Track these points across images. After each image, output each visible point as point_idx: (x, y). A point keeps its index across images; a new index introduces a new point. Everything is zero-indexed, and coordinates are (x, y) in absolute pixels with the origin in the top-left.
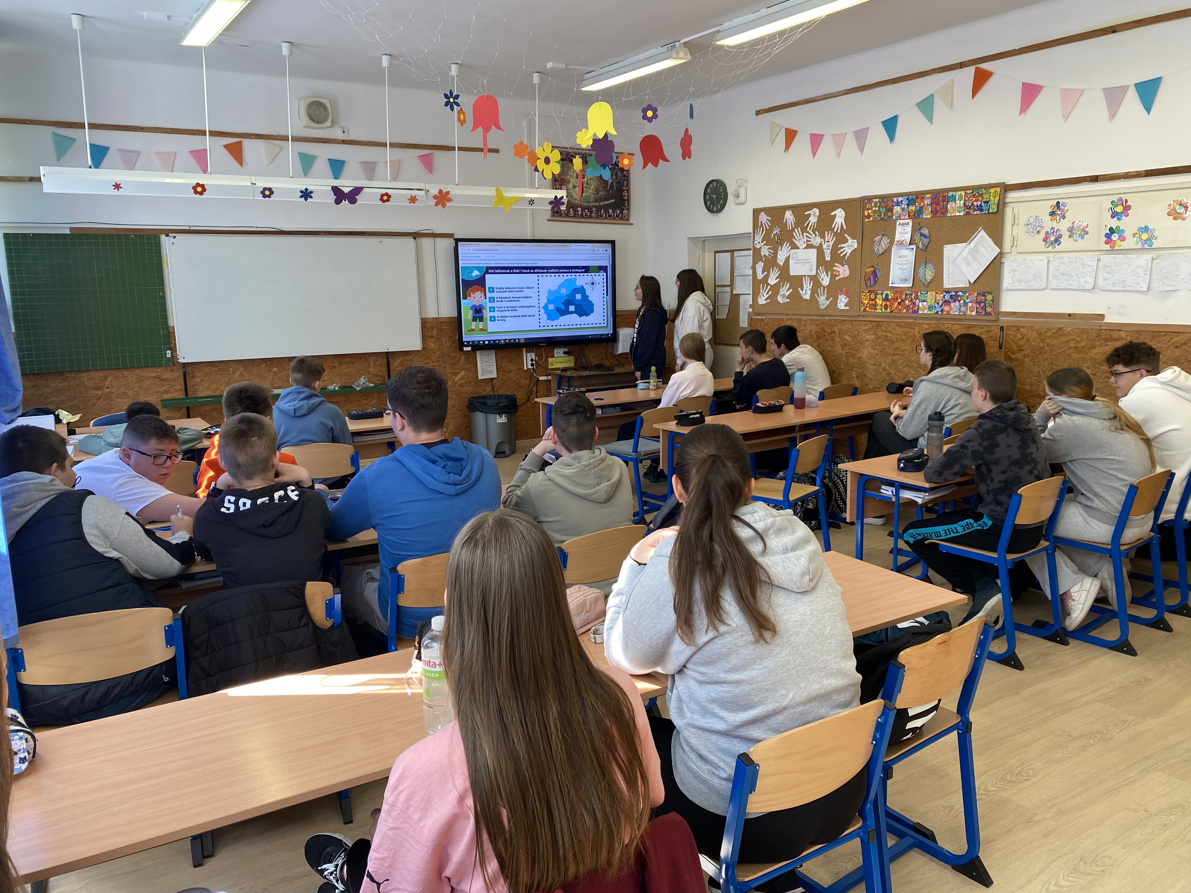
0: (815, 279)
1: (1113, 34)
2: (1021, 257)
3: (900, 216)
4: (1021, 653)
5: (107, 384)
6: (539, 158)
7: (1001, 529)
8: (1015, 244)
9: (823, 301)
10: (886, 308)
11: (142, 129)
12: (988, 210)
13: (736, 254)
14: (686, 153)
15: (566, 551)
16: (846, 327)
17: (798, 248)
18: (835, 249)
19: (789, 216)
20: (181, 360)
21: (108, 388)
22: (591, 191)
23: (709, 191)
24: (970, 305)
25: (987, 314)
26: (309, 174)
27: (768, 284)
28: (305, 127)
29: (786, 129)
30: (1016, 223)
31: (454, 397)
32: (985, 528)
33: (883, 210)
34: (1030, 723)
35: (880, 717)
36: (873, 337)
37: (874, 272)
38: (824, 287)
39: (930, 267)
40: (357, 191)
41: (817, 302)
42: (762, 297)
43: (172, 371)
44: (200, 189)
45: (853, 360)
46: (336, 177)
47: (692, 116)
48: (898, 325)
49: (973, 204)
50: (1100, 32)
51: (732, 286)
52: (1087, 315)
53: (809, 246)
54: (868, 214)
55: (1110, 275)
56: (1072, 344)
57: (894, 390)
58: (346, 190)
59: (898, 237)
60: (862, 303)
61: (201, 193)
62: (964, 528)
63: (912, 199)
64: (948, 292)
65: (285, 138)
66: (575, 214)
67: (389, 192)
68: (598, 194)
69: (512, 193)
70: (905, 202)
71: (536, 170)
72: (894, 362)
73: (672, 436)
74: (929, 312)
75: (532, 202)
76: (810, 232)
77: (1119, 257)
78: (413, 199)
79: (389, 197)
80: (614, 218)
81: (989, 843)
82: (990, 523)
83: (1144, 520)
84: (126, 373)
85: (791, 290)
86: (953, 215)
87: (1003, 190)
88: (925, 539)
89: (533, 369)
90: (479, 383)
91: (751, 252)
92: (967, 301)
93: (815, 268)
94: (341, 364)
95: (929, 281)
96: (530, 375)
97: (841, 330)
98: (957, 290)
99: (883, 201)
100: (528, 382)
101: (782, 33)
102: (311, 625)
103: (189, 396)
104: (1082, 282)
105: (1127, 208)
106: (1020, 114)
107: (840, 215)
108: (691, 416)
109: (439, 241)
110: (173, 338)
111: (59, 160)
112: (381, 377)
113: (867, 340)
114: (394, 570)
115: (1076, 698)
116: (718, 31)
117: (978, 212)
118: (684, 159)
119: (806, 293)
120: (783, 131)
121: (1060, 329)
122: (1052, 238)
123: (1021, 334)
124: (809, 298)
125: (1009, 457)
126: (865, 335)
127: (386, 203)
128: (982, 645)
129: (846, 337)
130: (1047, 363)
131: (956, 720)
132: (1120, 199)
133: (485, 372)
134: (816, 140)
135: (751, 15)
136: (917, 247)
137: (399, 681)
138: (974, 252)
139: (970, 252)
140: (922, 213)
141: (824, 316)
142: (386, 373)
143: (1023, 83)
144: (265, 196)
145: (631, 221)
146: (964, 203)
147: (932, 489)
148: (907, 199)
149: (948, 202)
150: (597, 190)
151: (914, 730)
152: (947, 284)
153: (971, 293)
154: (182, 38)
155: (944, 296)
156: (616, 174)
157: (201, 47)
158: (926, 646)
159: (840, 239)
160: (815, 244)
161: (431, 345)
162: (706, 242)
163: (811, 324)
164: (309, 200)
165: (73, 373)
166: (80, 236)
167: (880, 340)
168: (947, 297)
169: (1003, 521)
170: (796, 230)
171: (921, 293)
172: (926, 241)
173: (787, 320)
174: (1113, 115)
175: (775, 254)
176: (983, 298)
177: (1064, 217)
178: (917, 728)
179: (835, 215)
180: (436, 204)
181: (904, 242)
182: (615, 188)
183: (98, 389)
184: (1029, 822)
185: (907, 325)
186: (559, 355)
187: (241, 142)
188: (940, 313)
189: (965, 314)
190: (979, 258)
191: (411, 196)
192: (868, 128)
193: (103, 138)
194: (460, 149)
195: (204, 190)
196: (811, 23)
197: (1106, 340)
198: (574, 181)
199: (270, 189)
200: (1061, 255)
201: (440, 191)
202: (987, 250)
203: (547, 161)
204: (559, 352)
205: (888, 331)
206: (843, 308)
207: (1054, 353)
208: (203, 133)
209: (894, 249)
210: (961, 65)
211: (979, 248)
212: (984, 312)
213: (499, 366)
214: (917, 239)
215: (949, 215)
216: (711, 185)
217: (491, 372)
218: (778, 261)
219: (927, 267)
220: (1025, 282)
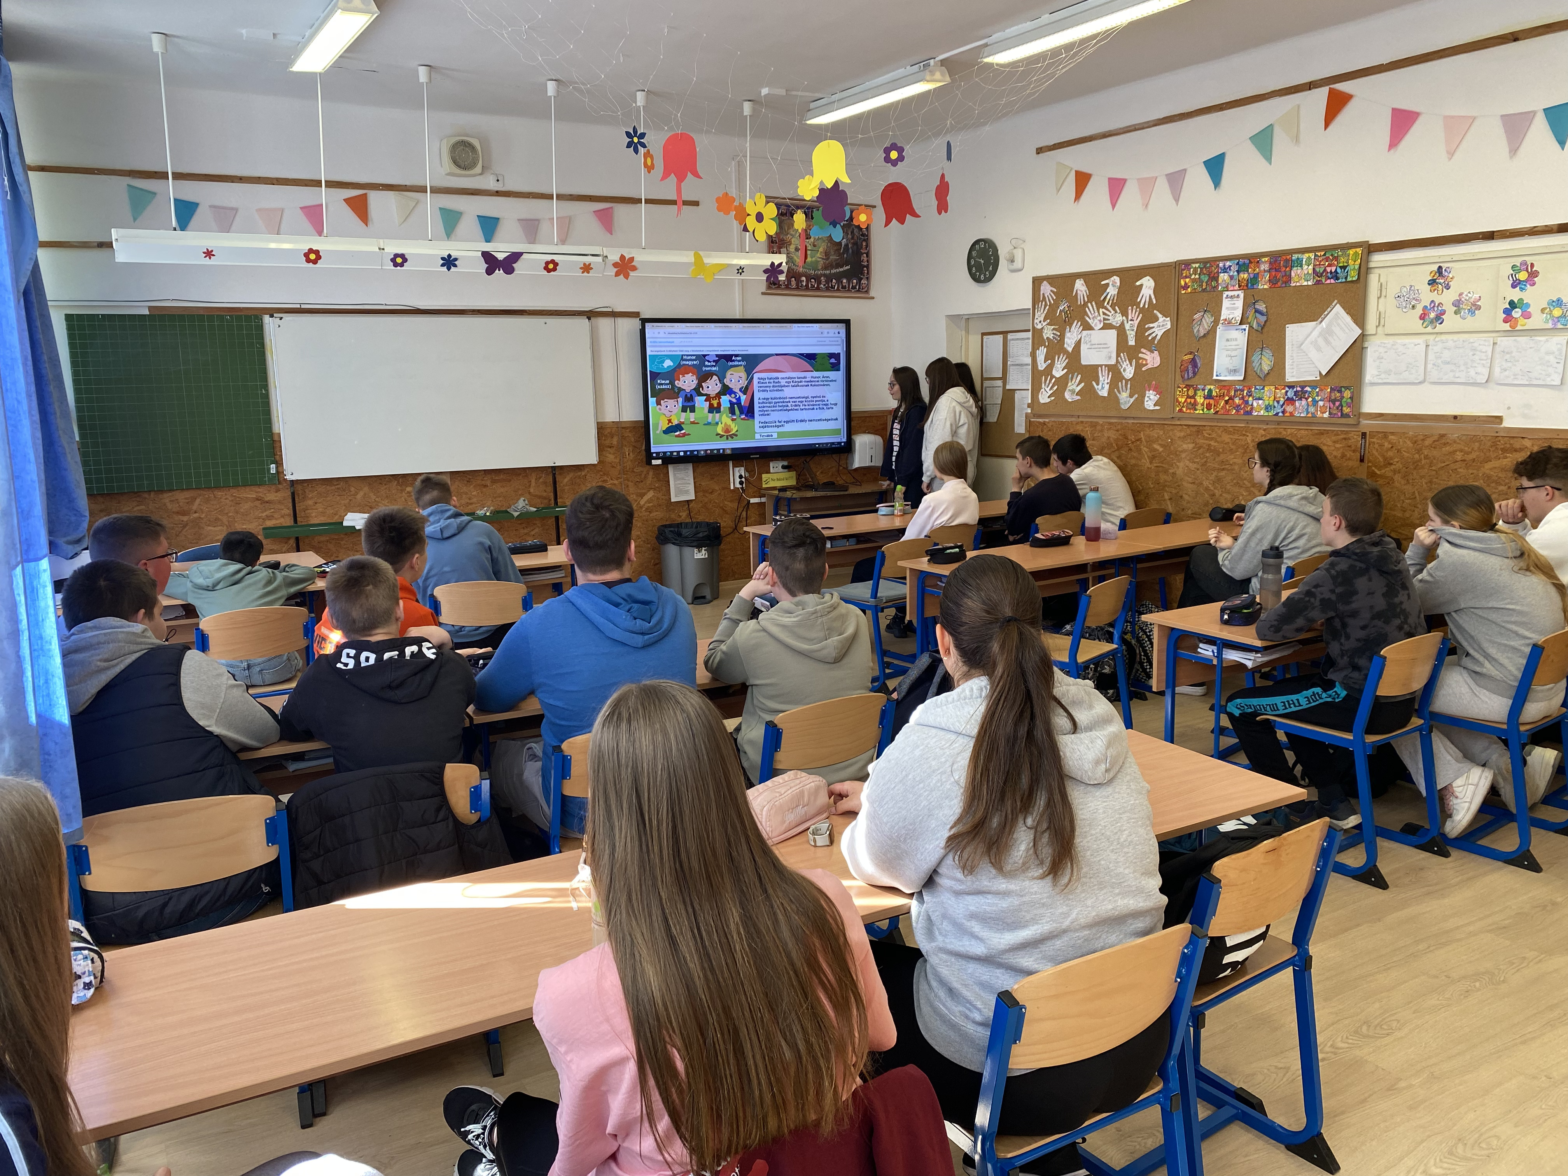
0: (1114, 370)
1: (1514, 43)
2: (1390, 340)
3: (1227, 287)
4: (1384, 867)
5: (194, 508)
6: (749, 215)
7: (1358, 701)
8: (1382, 324)
9: (1125, 399)
10: (1209, 407)
11: (241, 179)
12: (1346, 278)
13: (1010, 336)
14: (942, 207)
15: (780, 726)
16: (1156, 433)
17: (1093, 329)
18: (1141, 330)
19: (1080, 286)
20: (289, 477)
21: (196, 512)
22: (818, 255)
23: (974, 253)
24: (1321, 403)
25: (1343, 416)
26: (453, 236)
27: (1053, 377)
28: (448, 174)
29: (1076, 172)
30: (1384, 294)
31: (639, 524)
32: (1337, 700)
33: (1205, 278)
34: (1395, 959)
35: (1186, 947)
36: (1191, 446)
37: (1193, 360)
38: (1127, 381)
39: (1268, 353)
40: (515, 257)
41: (1117, 400)
42: (1044, 393)
43: (277, 491)
44: (313, 256)
45: (1166, 477)
46: (488, 240)
47: (949, 158)
48: (1225, 430)
49: (1325, 270)
50: (1499, 40)
51: (1004, 378)
52: (1479, 417)
53: (1107, 326)
54: (1186, 283)
55: (1509, 364)
56: (1459, 456)
57: (1220, 516)
58: (501, 256)
59: (1225, 314)
60: (1177, 401)
61: (315, 262)
62: (1309, 700)
63: (1244, 263)
64: (1291, 387)
65: (422, 189)
66: (797, 285)
67: (556, 258)
68: (828, 259)
69: (714, 259)
70: (1235, 268)
71: (745, 229)
72: (1219, 480)
73: (923, 577)
74: (1266, 414)
75: (741, 270)
76: (1109, 307)
77: (1523, 340)
78: (587, 268)
79: (556, 264)
80: (849, 290)
81: (1335, 1116)
82: (1344, 693)
83: (1553, 691)
84: (219, 494)
85: (1083, 384)
86: (1298, 284)
87: (1366, 251)
88: (1256, 714)
89: (742, 488)
90: (672, 507)
91: (1030, 335)
92: (1318, 398)
93: (1114, 355)
94: (494, 482)
95: (1266, 372)
96: (739, 496)
97: (1149, 437)
98: (1303, 385)
99: (1205, 267)
100: (735, 505)
101: (1069, 47)
102: (451, 819)
103: (299, 523)
104: (1472, 373)
105: (1533, 274)
106: (1389, 150)
107: (1147, 285)
108: (948, 551)
109: (620, 321)
110: (278, 449)
111: (135, 219)
112: (545, 498)
113: (1184, 451)
114: (558, 749)
115: (1457, 928)
116: (986, 45)
117: (1332, 281)
118: (940, 213)
119: (1103, 388)
120: (1073, 174)
121: (1442, 436)
122: (1432, 315)
123: (1390, 443)
124: (1106, 395)
125: (1372, 607)
126: (1180, 443)
127: (552, 273)
128: (1324, 854)
129: (1156, 446)
130: (1424, 481)
131: (1290, 953)
132: (1524, 263)
133: (679, 492)
134: (1116, 187)
135: (1029, 23)
136: (1251, 327)
137: (562, 893)
138: (1327, 334)
139: (1320, 334)
140: (1257, 283)
141: (1126, 418)
142: (552, 495)
143: (1393, 109)
144: (396, 265)
145: (872, 294)
146: (1314, 269)
147: (1266, 648)
148: (1238, 264)
149: (1292, 267)
150: (827, 254)
151: (1234, 965)
152: (1291, 376)
153: (1322, 388)
154: (292, 62)
155: (1287, 392)
156: (852, 232)
157: (316, 73)
158: (1248, 854)
159: (1148, 317)
160: (1114, 324)
161: (610, 457)
162: (971, 323)
163: (1109, 429)
164: (453, 269)
165: (152, 494)
166: (162, 317)
167: (1201, 451)
168: (1291, 394)
169: (1361, 691)
170: (1089, 305)
171: (1256, 389)
172: (1263, 319)
173: (1077, 423)
174: (1514, 151)
175: (1062, 337)
176: (1338, 395)
177: (1448, 287)
178: (1237, 963)
179: (1142, 285)
180: (617, 274)
181: (1233, 321)
182: (850, 251)
183: (184, 513)
184: (1389, 1090)
185: (1236, 430)
186: (776, 470)
187: (366, 194)
188: (1280, 414)
189: (1314, 416)
190: (1333, 341)
191: (585, 264)
192: (1185, 170)
193: (191, 191)
194: (647, 201)
195: (319, 257)
196: (1107, 34)
197: (1504, 450)
198: (797, 242)
199: (402, 256)
200: (1443, 337)
201: (622, 257)
202: (1344, 331)
203: (760, 218)
204: (776, 466)
205: (1212, 439)
206: (1152, 408)
207: (1434, 468)
208: (317, 183)
209: (1220, 330)
210: (1310, 86)
211: (1333, 328)
212: (1339, 414)
213: (697, 485)
214: (1250, 317)
215: (1293, 284)
216: (977, 246)
217: (687, 492)
218: (1065, 346)
219: (1264, 353)
220: (1395, 374)
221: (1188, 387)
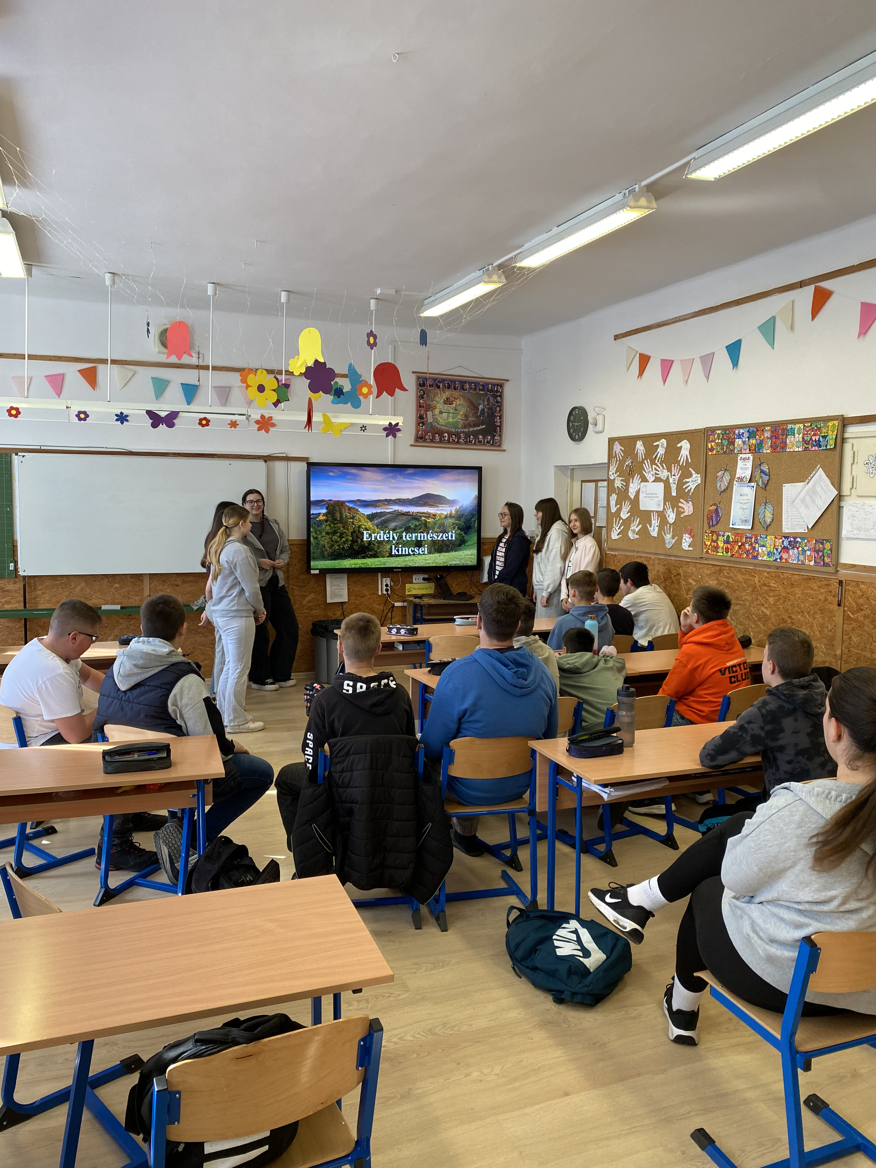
0: (662, 515)
2: (860, 501)
3: (741, 450)
8: (855, 486)
9: (669, 539)
10: (727, 550)
12: (826, 446)
13: (600, 484)
16: (691, 569)
17: (648, 482)
18: (681, 484)
19: (640, 446)
20: (23, 573)
22: (459, 417)
23: (572, 418)
24: (808, 553)
25: (825, 565)
27: (621, 518)
28: (158, 353)
29: (640, 354)
30: (856, 461)
33: (725, 443)
37: (717, 509)
38: (670, 524)
39: (769, 507)
40: (174, 415)
41: (664, 540)
42: (615, 531)
43: (15, 583)
44: (14, 412)
48: (739, 570)
49: (811, 439)
53: (657, 480)
54: (712, 446)
58: (162, 414)
59: (739, 473)
60: (705, 543)
61: (16, 416)
63: (753, 431)
64: (785, 537)
66: (441, 439)
67: (208, 416)
68: (467, 419)
70: (746, 435)
74: (768, 559)
75: (364, 428)
76: (659, 465)
78: (234, 424)
79: (208, 421)
80: (484, 444)
85: (641, 526)
86: (792, 450)
87: (841, 423)
89: (388, 594)
90: (328, 607)
91: (605, 484)
92: (806, 548)
93: (662, 503)
95: (768, 523)
96: (385, 600)
97: (686, 572)
98: (795, 536)
99: (725, 433)
100: (381, 607)
106: (859, 338)
107: (685, 447)
109: (293, 464)
117: (816, 448)
119: (654, 530)
120: (638, 355)
123: (861, 590)
124: (656, 535)
125: (796, 745)
126: (707, 579)
127: (205, 427)
129: (691, 581)
133: (334, 595)
134: (667, 366)
135: (545, 234)
136: (758, 485)
138: (812, 494)
139: (807, 493)
140: (762, 447)
141: (670, 556)
143: (862, 303)
144: (81, 419)
145: (504, 447)
146: (803, 437)
148: (748, 431)
149: (787, 435)
150: (466, 416)
152: (786, 529)
153: (810, 539)
155: (783, 541)
156: (488, 400)
159: (685, 473)
160: (662, 478)
162: (575, 473)
163: (659, 564)
164: (126, 423)
170: (646, 461)
171: (761, 537)
172: (766, 478)
175: (627, 486)
176: (821, 546)
179: (681, 447)
180: (259, 429)
181: (745, 479)
182: (486, 414)
185: (748, 572)
186: (417, 581)
187: (96, 367)
188: (778, 560)
189: (803, 564)
190: (816, 500)
191: (231, 421)
192: (714, 353)
195: (18, 413)
198: (441, 407)
199: (85, 413)
201: (263, 416)
202: (824, 491)
204: (418, 578)
205: (730, 578)
206: (687, 548)
209: (736, 485)
210: (801, 284)
211: (817, 488)
212: (822, 563)
213: (351, 590)
214: (757, 476)
215: (789, 450)
216: (574, 412)
217: (341, 596)
218: (630, 494)
219: (767, 507)
220: (865, 531)
221: (712, 532)
